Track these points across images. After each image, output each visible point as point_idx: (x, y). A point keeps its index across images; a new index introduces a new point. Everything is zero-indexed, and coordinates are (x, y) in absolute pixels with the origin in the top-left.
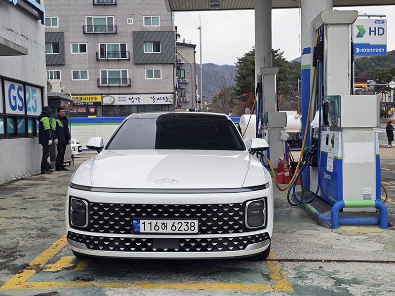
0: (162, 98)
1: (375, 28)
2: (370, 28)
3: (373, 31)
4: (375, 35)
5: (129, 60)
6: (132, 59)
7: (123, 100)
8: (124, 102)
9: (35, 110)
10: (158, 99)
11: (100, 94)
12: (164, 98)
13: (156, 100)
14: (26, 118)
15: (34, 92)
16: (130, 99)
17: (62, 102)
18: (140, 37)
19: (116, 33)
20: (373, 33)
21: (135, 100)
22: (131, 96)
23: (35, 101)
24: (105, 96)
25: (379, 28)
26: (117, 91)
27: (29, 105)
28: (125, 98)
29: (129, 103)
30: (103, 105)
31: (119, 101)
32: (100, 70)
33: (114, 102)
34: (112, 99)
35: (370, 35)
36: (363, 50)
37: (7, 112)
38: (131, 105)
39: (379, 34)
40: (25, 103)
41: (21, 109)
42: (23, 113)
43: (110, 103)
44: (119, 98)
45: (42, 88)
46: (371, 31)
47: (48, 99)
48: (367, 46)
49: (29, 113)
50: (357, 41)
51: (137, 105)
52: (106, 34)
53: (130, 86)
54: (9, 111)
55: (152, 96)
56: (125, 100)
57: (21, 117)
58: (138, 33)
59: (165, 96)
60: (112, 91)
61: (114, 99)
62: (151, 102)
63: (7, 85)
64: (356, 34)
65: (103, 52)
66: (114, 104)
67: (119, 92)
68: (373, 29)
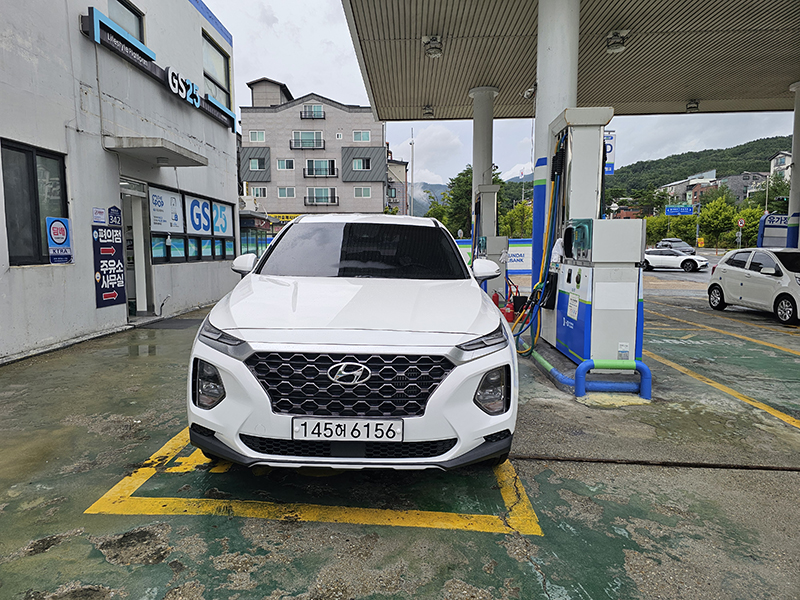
5: (337, 177)
6: (340, 177)
9: (224, 230)
11: (306, 213)
14: (213, 239)
15: (223, 209)
17: (256, 220)
18: (349, 153)
19: (324, 149)
23: (225, 220)
26: (324, 210)
27: (216, 224)
32: (307, 188)
37: (188, 232)
40: (212, 222)
41: (206, 228)
42: (209, 233)
45: (233, 206)
47: (240, 218)
49: (216, 233)
53: (337, 205)
54: (191, 230)
57: (206, 237)
58: (347, 149)
60: (319, 210)
63: (189, 201)
65: (310, 169)
67: (326, 211)
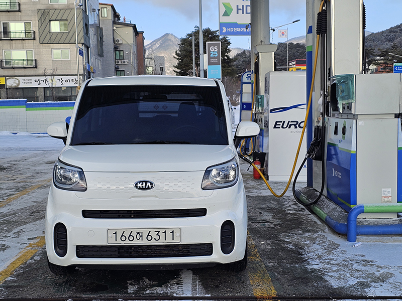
0: (71, 81)
1: (243, 6)
2: (237, 6)
3: (241, 9)
4: (243, 13)
5: (34, 39)
6: (37, 38)
7: (29, 83)
8: (30, 84)
10: (67, 81)
11: (4, 76)
12: (72, 80)
13: (64, 82)
16: (36, 81)
18: (45, 16)
19: (19, 11)
20: (240, 12)
21: (41, 82)
22: (37, 78)
24: (9, 79)
25: (247, 6)
26: (22, 72)
28: (31, 80)
29: (35, 85)
30: (7, 88)
31: (24, 83)
32: (4, 50)
33: (19, 84)
34: (17, 81)
35: (238, 13)
36: (230, 30)
38: (37, 88)
39: (247, 13)
43: (14, 85)
44: (25, 80)
46: (238, 9)
48: (235, 25)
50: (223, 20)
51: (44, 88)
52: (9, 11)
53: (36, 67)
55: (60, 77)
56: (31, 83)
58: (42, 11)
59: (73, 77)
60: (17, 72)
61: (19, 82)
62: (59, 85)
64: (222, 13)
65: (6, 31)
66: (19, 87)
67: (24, 74)
68: (240, 7)
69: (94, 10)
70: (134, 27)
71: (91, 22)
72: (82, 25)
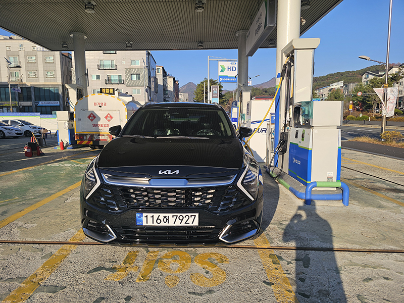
5: (123, 84)
18: (129, 72)
19: (116, 69)
20: (229, 70)
25: (233, 67)
36: (224, 79)
39: (233, 71)
46: (228, 69)
50: (220, 74)
52: (110, 69)
58: (127, 69)
65: (109, 79)
68: (229, 68)
69: (153, 69)
70: (174, 79)
71: (152, 75)
72: (147, 77)
